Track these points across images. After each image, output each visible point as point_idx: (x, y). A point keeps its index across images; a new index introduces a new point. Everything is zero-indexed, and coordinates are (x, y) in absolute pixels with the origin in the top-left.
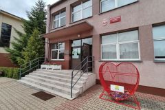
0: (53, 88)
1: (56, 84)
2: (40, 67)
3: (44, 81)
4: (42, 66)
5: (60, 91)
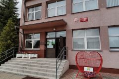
0: (37, 73)
1: (39, 70)
2: (15, 56)
3: (26, 68)
4: (18, 55)
5: (45, 75)
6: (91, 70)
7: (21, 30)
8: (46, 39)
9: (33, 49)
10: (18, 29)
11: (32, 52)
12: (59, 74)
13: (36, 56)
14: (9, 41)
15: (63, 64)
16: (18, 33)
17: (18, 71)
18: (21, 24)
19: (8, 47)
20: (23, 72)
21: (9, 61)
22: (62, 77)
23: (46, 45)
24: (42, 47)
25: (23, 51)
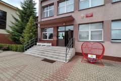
0: (52, 57)
1: (53, 55)
2: (36, 44)
3: (44, 53)
4: (38, 44)
5: (57, 58)
6: (94, 57)
7: (39, 25)
8: (58, 32)
9: (48, 39)
10: (37, 24)
11: (48, 42)
12: (68, 59)
13: (51, 44)
14: (31, 33)
15: (71, 52)
16: (37, 27)
17: (38, 54)
18: (39, 21)
19: (31, 37)
20: (42, 55)
21: (32, 48)
22: (70, 61)
23: (58, 37)
24: (55, 38)
25: (41, 41)
